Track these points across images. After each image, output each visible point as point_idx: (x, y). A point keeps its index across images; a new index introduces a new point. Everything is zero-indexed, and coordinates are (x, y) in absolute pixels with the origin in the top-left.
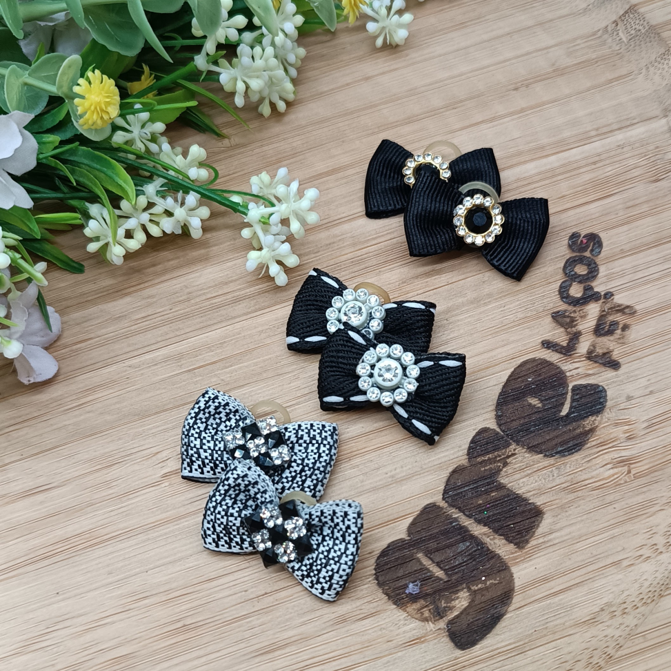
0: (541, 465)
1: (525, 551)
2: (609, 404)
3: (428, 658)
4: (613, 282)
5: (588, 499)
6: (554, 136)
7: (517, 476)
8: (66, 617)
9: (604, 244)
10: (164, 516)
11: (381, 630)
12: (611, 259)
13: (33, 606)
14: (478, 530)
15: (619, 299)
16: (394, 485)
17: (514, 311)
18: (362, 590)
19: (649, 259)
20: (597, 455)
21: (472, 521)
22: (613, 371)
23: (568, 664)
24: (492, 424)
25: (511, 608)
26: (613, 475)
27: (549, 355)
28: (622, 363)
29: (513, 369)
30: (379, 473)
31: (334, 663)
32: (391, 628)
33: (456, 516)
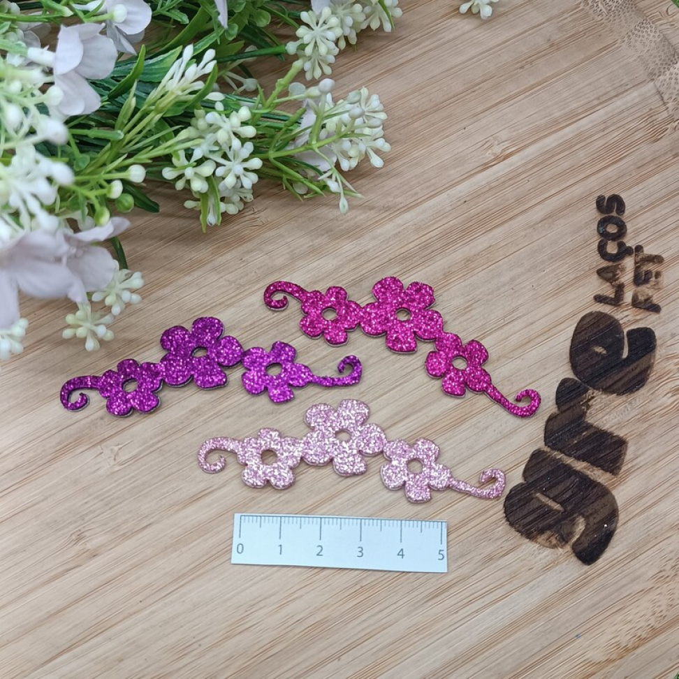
0: (616, 403)
1: (619, 476)
2: (659, 342)
3: (564, 577)
4: (640, 236)
5: (658, 425)
6: (564, 109)
7: (601, 415)
8: (260, 599)
9: (626, 204)
10: (318, 498)
11: (522, 561)
12: (634, 215)
13: (228, 596)
14: (580, 466)
15: (649, 250)
16: (503, 440)
17: (566, 274)
18: (499, 532)
19: (664, 212)
20: (657, 388)
21: (572, 459)
22: (655, 313)
23: (672, 561)
24: (570, 374)
25: (619, 525)
26: (674, 402)
27: (602, 308)
28: (661, 306)
29: (576, 325)
30: (488, 431)
31: (491, 595)
32: (529, 559)
33: (559, 457)
